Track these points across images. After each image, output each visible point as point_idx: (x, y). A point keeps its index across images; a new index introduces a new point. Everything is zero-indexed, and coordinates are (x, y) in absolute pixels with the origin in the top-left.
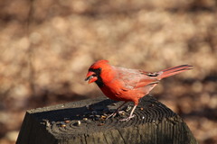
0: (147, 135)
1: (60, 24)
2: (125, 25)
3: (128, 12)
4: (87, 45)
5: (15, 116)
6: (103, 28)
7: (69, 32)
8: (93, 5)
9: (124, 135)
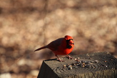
0: (108, 76)
1: (60, 13)
2: (95, 14)
3: (97, 7)
4: (74, 24)
5: (35, 62)
6: (83, 15)
7: (65, 17)
8: (78, 3)
9: (96, 76)
